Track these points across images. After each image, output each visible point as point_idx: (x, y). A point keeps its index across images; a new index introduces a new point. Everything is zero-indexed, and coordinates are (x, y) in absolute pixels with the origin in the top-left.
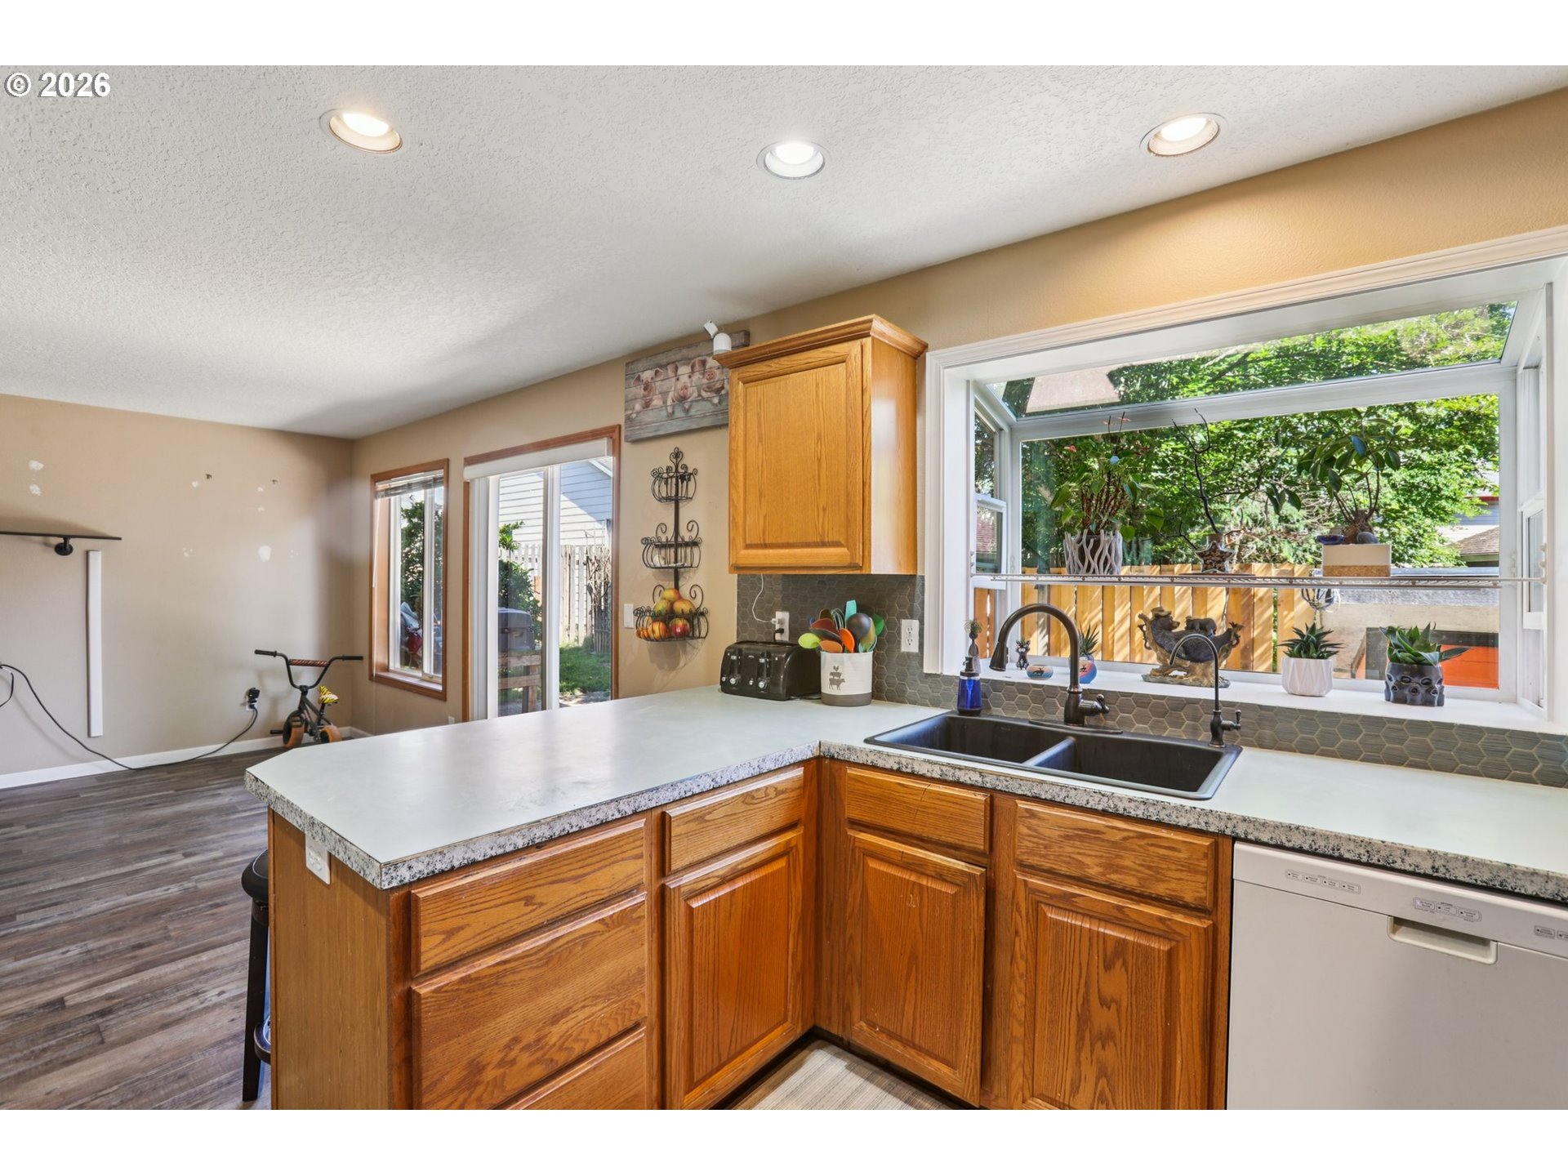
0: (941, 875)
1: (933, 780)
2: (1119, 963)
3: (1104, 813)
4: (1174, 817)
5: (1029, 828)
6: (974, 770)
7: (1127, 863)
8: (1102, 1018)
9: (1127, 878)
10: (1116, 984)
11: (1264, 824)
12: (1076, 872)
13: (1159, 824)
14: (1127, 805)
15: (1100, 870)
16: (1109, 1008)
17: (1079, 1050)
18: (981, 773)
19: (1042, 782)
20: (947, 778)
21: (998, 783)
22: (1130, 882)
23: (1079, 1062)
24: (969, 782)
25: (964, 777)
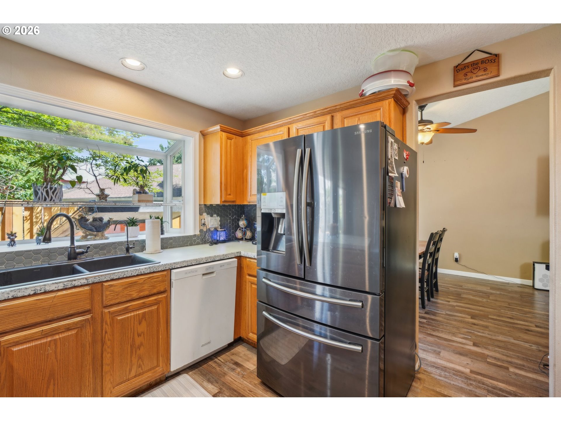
0: (68, 328)
1: (59, 290)
2: (143, 320)
3: (138, 275)
4: (158, 269)
5: (110, 291)
6: (83, 279)
7: (146, 288)
8: (138, 340)
9: (146, 292)
10: (143, 328)
11: (178, 263)
12: (129, 298)
13: (154, 272)
14: (144, 270)
15: (137, 294)
16: (141, 336)
17: (131, 357)
18: (86, 279)
19: (114, 273)
20: (67, 287)
21: (95, 280)
22: (146, 293)
23: (131, 361)
24: (80, 284)
25: (76, 283)
